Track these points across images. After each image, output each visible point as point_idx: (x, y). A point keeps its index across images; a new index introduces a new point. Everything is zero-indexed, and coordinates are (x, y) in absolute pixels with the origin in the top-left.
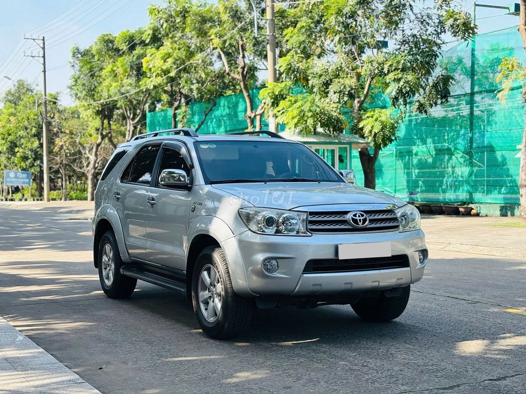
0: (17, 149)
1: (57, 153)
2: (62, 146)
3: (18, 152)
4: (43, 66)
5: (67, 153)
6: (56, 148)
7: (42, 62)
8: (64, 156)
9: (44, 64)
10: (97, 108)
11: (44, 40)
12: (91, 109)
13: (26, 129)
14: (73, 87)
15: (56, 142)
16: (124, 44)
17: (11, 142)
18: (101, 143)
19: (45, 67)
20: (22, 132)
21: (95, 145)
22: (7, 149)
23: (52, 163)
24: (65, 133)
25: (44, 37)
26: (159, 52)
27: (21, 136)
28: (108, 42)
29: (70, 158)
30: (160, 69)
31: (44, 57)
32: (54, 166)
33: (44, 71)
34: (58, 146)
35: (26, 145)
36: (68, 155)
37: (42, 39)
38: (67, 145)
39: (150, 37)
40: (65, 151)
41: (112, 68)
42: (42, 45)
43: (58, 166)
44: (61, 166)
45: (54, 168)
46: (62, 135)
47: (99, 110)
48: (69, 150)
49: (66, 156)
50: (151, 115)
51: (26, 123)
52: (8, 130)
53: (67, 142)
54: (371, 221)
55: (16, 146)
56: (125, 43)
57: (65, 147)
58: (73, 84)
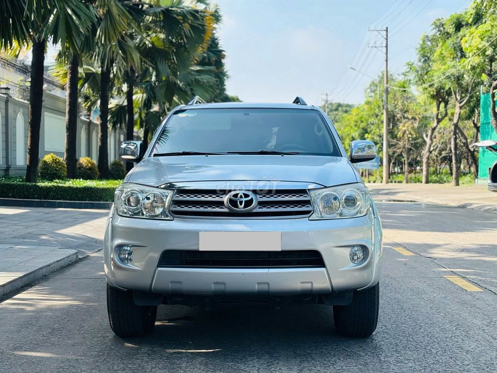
0: (366, 135)
1: (400, 138)
2: (405, 132)
3: (367, 138)
4: (385, 56)
5: (410, 137)
6: (399, 133)
7: (385, 51)
8: (407, 140)
9: (387, 53)
10: (432, 93)
11: (387, 31)
12: (426, 94)
13: (377, 116)
14: (406, 74)
15: (400, 128)
16: (451, 27)
17: (363, 129)
18: (437, 126)
19: (387, 56)
20: (373, 119)
21: (431, 129)
22: (359, 135)
23: (395, 147)
24: (408, 118)
25: (387, 28)
26: (478, 30)
27: (372, 122)
28: (440, 26)
29: (412, 142)
30: (476, 48)
31: (387, 47)
32: (397, 151)
33: (387, 61)
34: (402, 131)
35: (375, 131)
36: (411, 139)
37: (386, 29)
38: (409, 130)
39: (472, 16)
40: (407, 135)
41: (441, 52)
42: (385, 37)
43: (400, 150)
44: (404, 150)
45: (397, 152)
46: (405, 120)
47: (433, 94)
48: (412, 135)
49: (409, 140)
50: (484, 96)
51: (377, 111)
52: (361, 118)
53: (409, 128)
54: (262, 204)
55: (367, 132)
56: (452, 25)
57: (407, 132)
58: (407, 71)
